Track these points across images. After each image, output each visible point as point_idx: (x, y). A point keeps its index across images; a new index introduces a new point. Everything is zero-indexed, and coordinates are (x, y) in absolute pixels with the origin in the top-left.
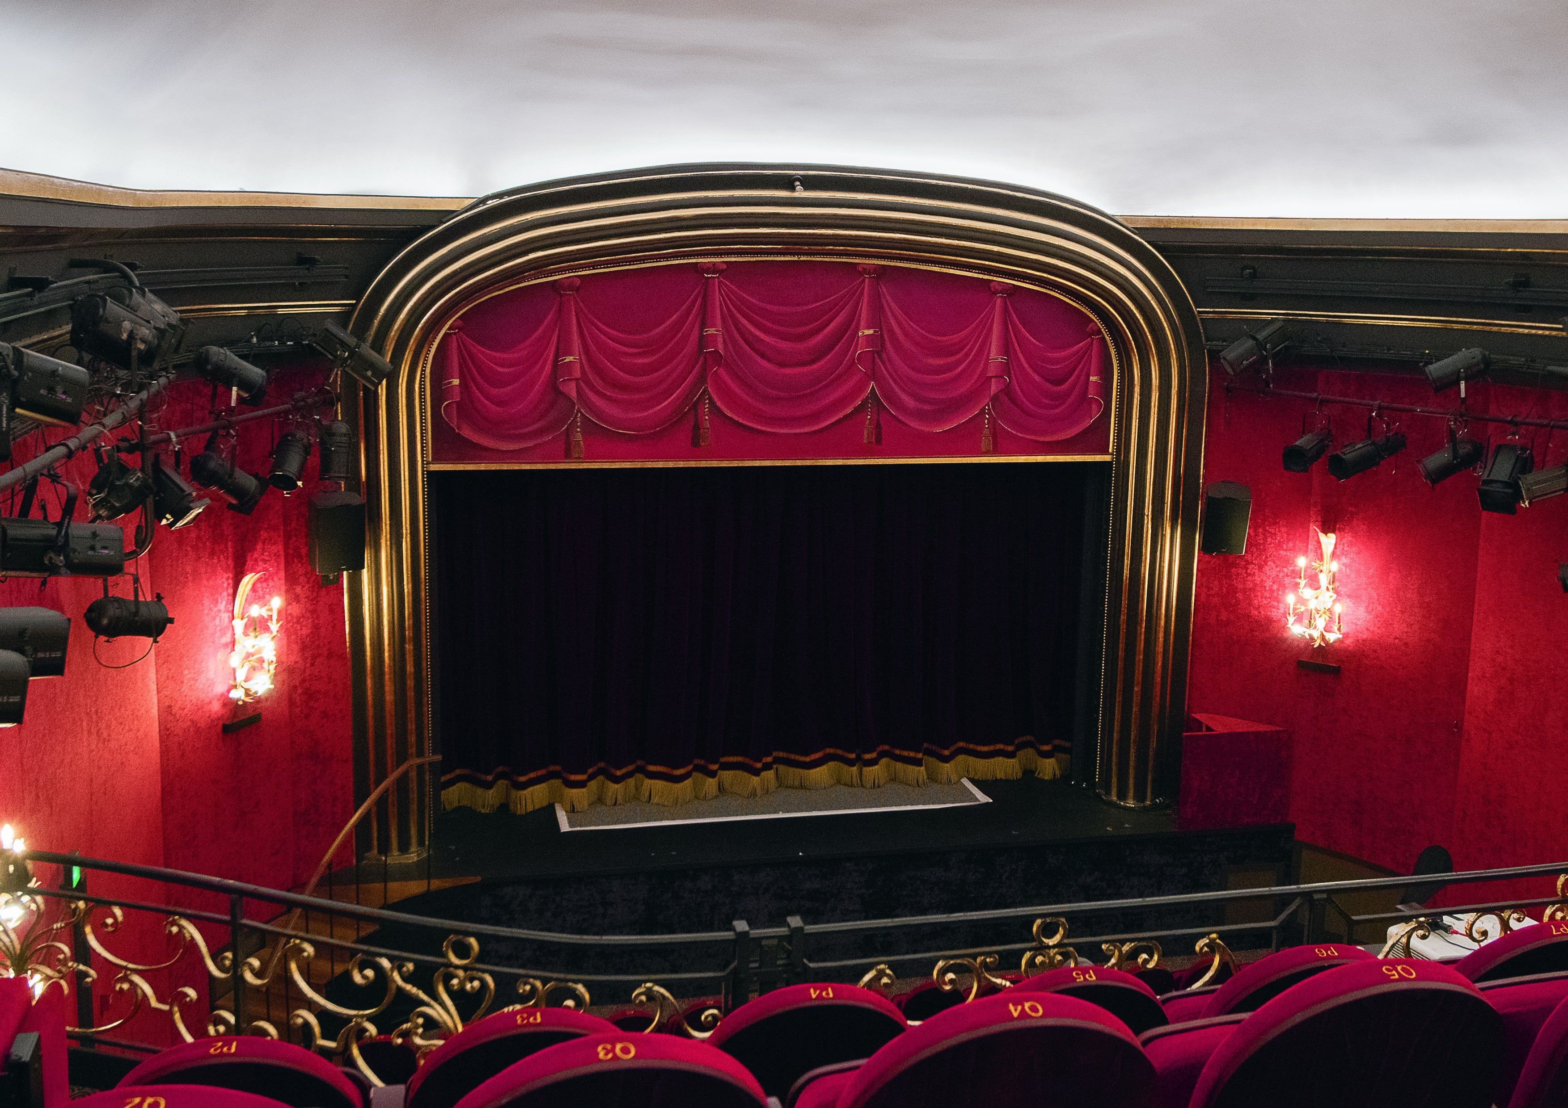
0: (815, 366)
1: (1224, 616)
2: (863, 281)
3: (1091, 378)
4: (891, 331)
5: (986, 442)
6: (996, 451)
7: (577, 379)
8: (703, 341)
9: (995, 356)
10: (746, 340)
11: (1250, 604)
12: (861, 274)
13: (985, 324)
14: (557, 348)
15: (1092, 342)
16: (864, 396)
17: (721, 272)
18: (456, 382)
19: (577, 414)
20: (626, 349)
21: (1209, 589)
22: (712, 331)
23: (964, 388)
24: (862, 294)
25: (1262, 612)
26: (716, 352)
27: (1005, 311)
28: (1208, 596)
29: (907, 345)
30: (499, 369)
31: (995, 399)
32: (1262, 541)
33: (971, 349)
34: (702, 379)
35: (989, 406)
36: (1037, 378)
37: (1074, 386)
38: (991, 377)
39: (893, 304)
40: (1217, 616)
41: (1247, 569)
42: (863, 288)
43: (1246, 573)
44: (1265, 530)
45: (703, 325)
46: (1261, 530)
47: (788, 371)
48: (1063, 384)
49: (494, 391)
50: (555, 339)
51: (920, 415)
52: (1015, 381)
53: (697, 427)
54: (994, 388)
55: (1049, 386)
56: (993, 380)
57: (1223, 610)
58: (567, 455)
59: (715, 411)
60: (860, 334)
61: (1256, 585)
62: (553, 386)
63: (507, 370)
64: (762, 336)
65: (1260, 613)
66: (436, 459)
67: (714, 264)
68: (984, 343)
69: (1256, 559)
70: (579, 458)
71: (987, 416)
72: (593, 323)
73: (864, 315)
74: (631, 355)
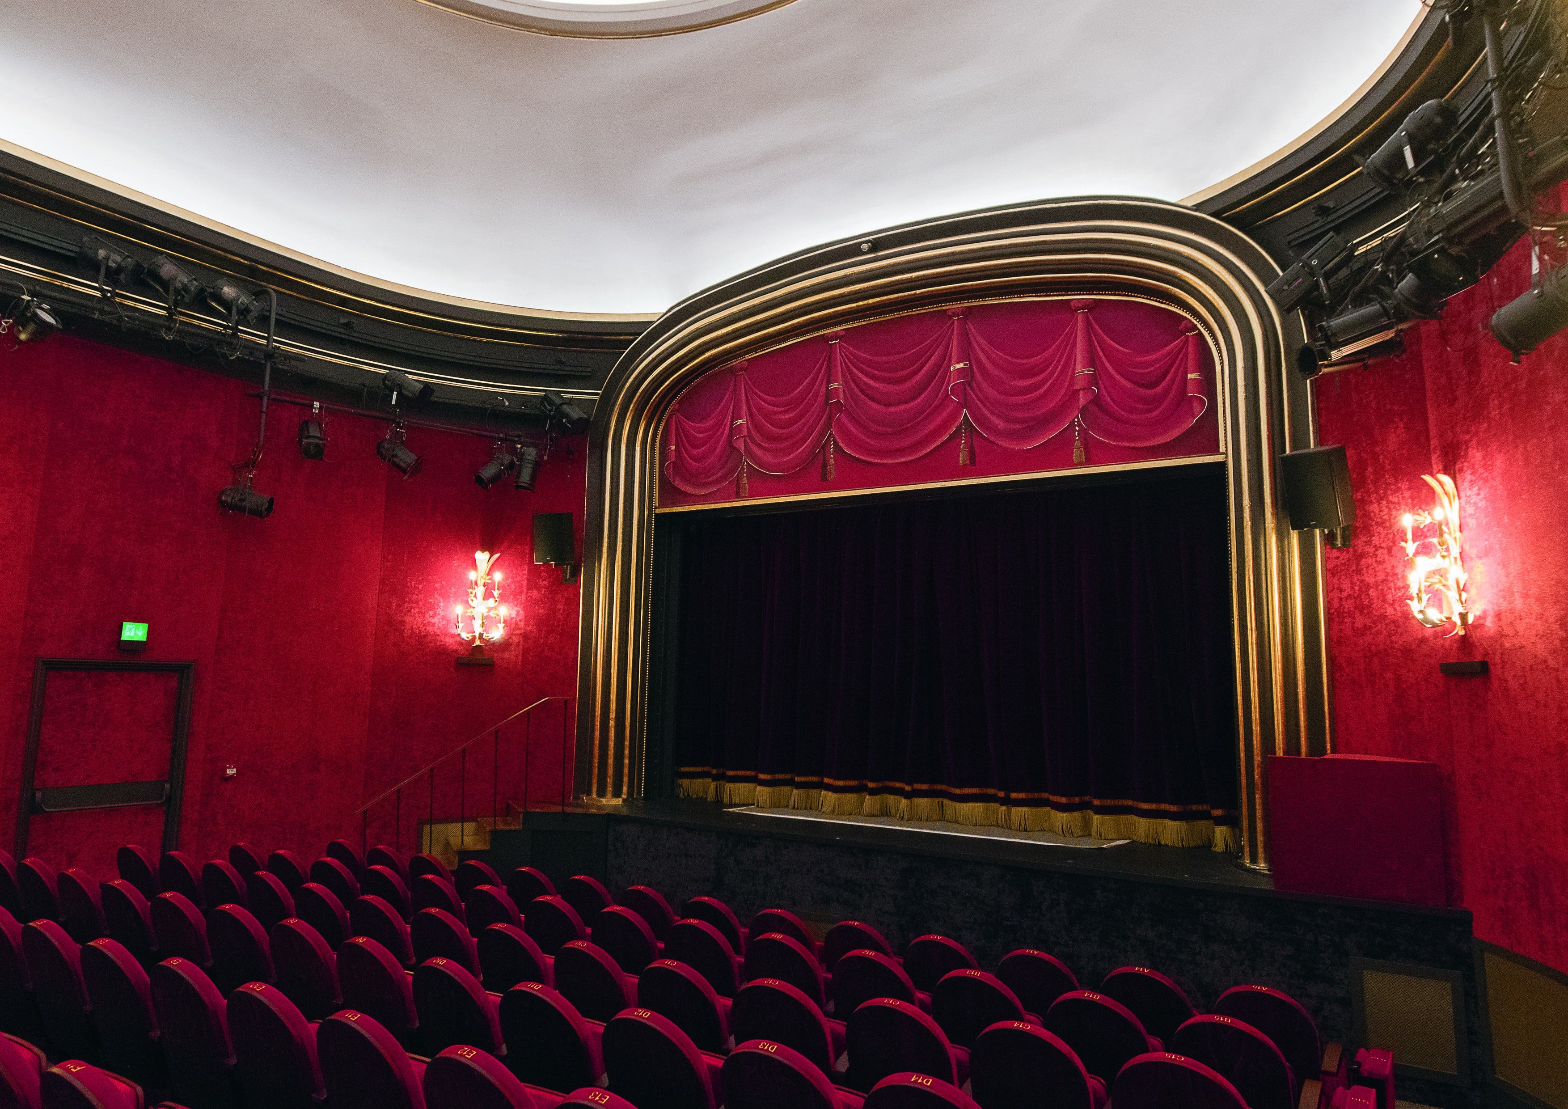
0: (916, 402)
1: (1360, 622)
2: (953, 323)
3: (1190, 376)
4: (979, 363)
5: (1077, 454)
6: (1090, 461)
7: (744, 436)
8: (829, 394)
9: (1082, 370)
10: (862, 391)
11: (1384, 601)
12: (951, 317)
13: (1069, 340)
14: (733, 417)
15: (1187, 339)
16: (957, 424)
17: (841, 338)
18: (673, 447)
19: (744, 463)
20: (774, 409)
21: (1341, 590)
22: (835, 385)
23: (1051, 404)
24: (952, 334)
25: (1398, 608)
26: (839, 401)
27: (1088, 325)
28: (1341, 599)
29: (996, 372)
30: (697, 435)
31: (1084, 411)
32: (1386, 517)
33: (1056, 367)
34: (828, 426)
35: (1078, 419)
36: (1127, 384)
37: (1170, 387)
38: (1078, 390)
39: (978, 337)
40: (1353, 623)
41: (1376, 556)
42: (953, 331)
43: (1376, 561)
44: (1389, 502)
45: (829, 382)
46: (1384, 502)
47: (893, 409)
48: (1157, 386)
49: (695, 452)
50: (731, 408)
51: (1011, 435)
52: (1104, 392)
53: (825, 465)
54: (1082, 400)
55: (1141, 390)
56: (1081, 392)
57: (1357, 615)
58: (738, 496)
59: (838, 449)
60: (952, 369)
61: (1387, 575)
62: (730, 443)
63: (702, 436)
64: (872, 383)
65: (1395, 609)
66: (661, 506)
67: (836, 332)
68: (1069, 358)
69: (1384, 541)
70: (746, 497)
71: (1077, 428)
72: (756, 394)
73: (955, 351)
74: (780, 413)
